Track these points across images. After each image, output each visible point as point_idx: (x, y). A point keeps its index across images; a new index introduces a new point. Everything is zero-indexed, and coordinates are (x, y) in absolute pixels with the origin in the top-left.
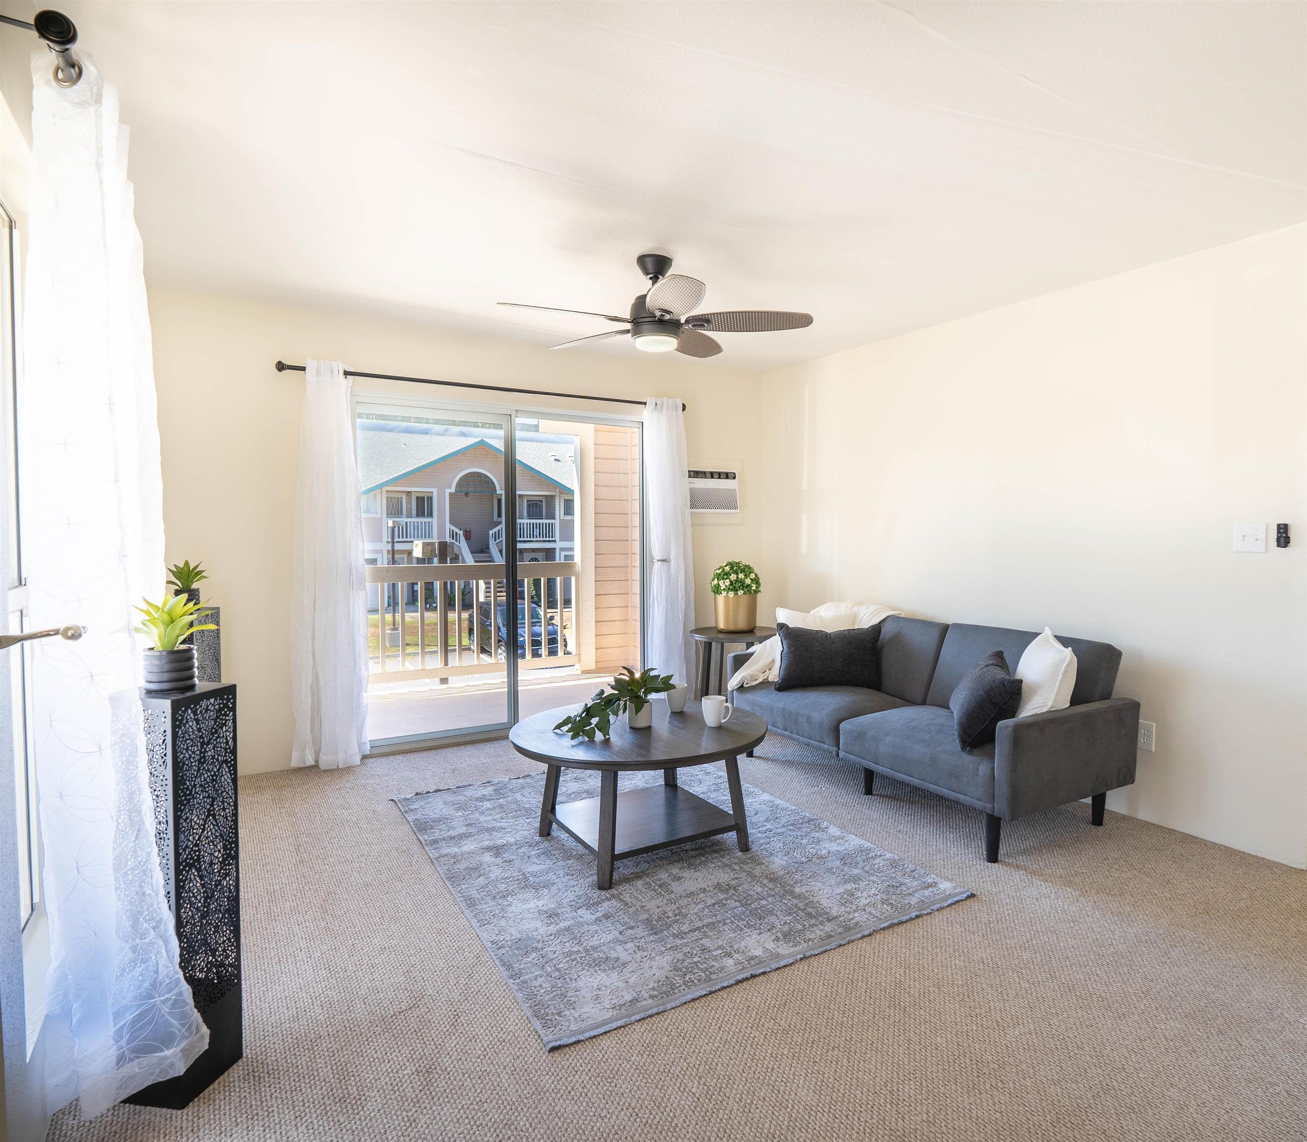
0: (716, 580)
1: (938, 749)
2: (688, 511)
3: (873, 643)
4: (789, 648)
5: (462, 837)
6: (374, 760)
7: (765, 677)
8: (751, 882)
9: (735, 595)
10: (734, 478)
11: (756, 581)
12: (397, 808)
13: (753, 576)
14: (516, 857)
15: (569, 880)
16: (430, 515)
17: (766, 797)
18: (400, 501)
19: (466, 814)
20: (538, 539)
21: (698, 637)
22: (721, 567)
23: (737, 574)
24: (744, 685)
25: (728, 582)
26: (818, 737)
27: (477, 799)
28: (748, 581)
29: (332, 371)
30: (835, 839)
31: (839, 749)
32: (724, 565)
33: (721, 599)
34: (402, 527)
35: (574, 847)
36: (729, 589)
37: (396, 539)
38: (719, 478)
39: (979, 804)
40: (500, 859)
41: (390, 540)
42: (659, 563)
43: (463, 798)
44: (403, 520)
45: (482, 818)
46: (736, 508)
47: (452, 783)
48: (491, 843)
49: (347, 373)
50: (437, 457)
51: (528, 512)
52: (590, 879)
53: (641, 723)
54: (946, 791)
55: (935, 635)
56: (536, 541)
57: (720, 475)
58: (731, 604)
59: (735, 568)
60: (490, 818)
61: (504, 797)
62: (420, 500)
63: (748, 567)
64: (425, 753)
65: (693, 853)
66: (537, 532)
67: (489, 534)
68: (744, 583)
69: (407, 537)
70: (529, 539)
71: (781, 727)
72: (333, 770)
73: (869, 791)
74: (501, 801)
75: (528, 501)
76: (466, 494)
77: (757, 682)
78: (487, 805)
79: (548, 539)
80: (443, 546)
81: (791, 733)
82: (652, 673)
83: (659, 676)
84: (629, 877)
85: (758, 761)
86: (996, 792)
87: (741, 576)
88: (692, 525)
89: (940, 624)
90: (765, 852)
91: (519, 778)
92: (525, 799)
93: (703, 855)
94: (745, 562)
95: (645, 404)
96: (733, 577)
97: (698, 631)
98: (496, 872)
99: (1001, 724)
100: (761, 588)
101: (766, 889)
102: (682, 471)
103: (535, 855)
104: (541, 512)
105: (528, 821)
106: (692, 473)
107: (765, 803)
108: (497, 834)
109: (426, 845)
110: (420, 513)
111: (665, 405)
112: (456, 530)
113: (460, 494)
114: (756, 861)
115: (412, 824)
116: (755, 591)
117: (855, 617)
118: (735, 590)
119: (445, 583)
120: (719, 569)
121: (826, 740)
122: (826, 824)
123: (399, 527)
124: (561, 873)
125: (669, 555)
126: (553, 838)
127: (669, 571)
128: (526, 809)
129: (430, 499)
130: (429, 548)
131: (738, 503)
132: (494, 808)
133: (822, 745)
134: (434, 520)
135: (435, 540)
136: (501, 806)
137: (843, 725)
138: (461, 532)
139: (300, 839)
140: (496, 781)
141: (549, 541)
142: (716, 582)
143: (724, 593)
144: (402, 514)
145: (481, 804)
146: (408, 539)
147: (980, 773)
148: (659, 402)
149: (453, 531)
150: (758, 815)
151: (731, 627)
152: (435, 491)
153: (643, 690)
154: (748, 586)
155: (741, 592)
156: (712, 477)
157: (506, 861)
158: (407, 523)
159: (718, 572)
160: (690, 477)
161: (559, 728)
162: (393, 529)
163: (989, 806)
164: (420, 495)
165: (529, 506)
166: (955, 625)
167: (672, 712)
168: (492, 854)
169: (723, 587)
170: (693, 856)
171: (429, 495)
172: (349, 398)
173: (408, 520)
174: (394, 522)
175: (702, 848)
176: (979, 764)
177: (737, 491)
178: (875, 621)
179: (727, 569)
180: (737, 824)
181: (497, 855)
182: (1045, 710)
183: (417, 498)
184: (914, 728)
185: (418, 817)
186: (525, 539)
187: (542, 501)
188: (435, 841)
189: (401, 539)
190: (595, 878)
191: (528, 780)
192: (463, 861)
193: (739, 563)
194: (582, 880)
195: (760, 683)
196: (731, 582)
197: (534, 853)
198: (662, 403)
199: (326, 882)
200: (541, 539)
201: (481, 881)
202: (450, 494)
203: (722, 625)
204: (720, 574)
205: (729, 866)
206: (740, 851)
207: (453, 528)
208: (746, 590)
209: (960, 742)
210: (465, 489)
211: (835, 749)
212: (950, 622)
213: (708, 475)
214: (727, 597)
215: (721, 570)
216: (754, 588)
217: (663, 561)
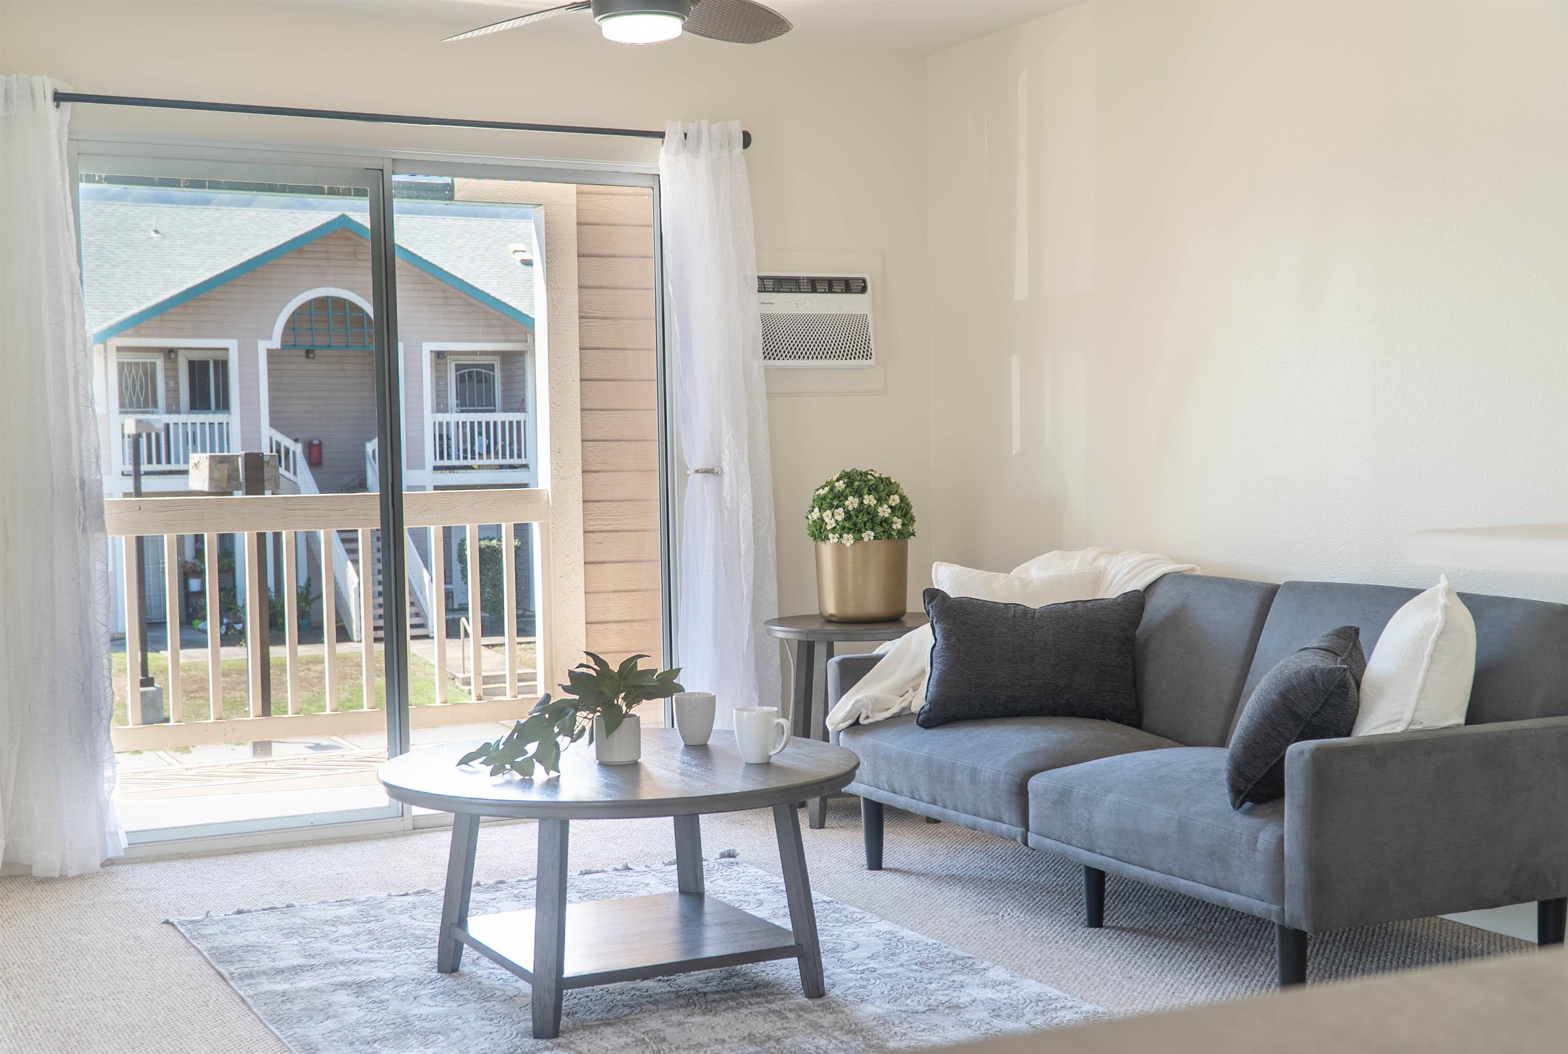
0: (817, 510)
1: (1194, 809)
2: (758, 364)
3: (1123, 629)
4: (946, 638)
5: (297, 970)
6: (129, 867)
7: (905, 704)
8: (811, 1034)
9: (856, 540)
10: (864, 290)
11: (904, 510)
12: (177, 933)
13: (895, 500)
14: (393, 997)
15: (483, 1025)
16: (224, 405)
17: (885, 926)
18: (149, 373)
19: (305, 941)
20: (485, 461)
21: (780, 632)
22: (828, 484)
23: (861, 496)
24: (862, 721)
25: (840, 514)
26: (990, 812)
27: (326, 922)
28: (884, 511)
29: (33, 95)
30: (995, 984)
31: (1027, 830)
32: (835, 478)
33: (827, 549)
34: (158, 435)
35: (498, 986)
36: (844, 528)
37: (144, 467)
38: (831, 291)
39: (1259, 908)
40: (364, 999)
41: (130, 468)
42: (699, 476)
43: (300, 921)
44: (159, 419)
45: (334, 948)
46: (868, 355)
47: (278, 901)
48: (349, 979)
49: (59, 98)
50: (236, 262)
51: (460, 395)
52: (523, 1025)
53: (619, 756)
54: (1206, 889)
55: (1251, 605)
56: (480, 467)
57: (830, 285)
58: (850, 559)
59: (856, 483)
60: (350, 947)
61: (377, 921)
62: (198, 369)
63: (887, 482)
64: (227, 858)
65: (717, 997)
66: (481, 443)
67: (364, 452)
68: (876, 514)
69: (168, 462)
70: (462, 462)
71: (926, 798)
72: (53, 879)
73: (1096, 920)
74: (372, 925)
75: (458, 367)
76: (308, 353)
77: (888, 714)
78: (345, 930)
79: (508, 461)
80: (254, 462)
81: (944, 807)
82: (641, 665)
83: (656, 670)
84: (592, 1023)
85: (889, 875)
86: (1287, 882)
87: (870, 500)
88: (768, 394)
89: (1258, 586)
90: (851, 998)
91: (406, 895)
92: (415, 924)
93: (733, 999)
94: (881, 470)
95: (661, 135)
96: (852, 502)
97: (782, 621)
98: (355, 1015)
99: (1293, 749)
100: (916, 527)
101: (834, 1042)
102: (746, 277)
103: (427, 994)
104: (491, 391)
105: (419, 951)
106: (769, 284)
107: (878, 933)
108: (359, 967)
109: (233, 979)
110: (199, 402)
111: (705, 136)
112: (286, 442)
113: (293, 352)
114: (832, 1008)
115: (205, 953)
116: (899, 532)
117: (1098, 578)
118: (857, 531)
119: (261, 537)
120: (823, 487)
121: (1005, 814)
122: (986, 964)
123: (149, 436)
124: (471, 1017)
125: (720, 459)
126: (462, 975)
127: (719, 493)
128: (417, 938)
129: (222, 366)
130: (225, 467)
131: (872, 345)
132: (358, 934)
133: (998, 824)
134: (234, 419)
135: (237, 449)
136: (371, 932)
137: (1036, 783)
138: (298, 448)
139: (8, 970)
140: (363, 898)
141: (512, 467)
142: (816, 514)
143: (833, 538)
144: (155, 404)
145: (333, 929)
146: (173, 467)
147: (1261, 846)
148: (692, 130)
149: (278, 444)
150: (858, 950)
151: (852, 610)
152: (232, 345)
153: (623, 694)
154: (885, 521)
155: (868, 535)
156: (814, 290)
157: (374, 1002)
158: (167, 426)
159: (822, 492)
160: (762, 289)
161: (466, 763)
162: (136, 438)
163: (1275, 907)
164: (196, 356)
165: (461, 379)
166: (1295, 587)
167: (686, 745)
168: (349, 991)
169: (831, 524)
170: (714, 1001)
171: (220, 356)
172: (64, 147)
173: (172, 419)
174: (138, 422)
175: (734, 991)
176: (1260, 830)
177: (870, 319)
178: (1139, 584)
179: (840, 485)
180: (799, 945)
181: (358, 994)
182: (1399, 728)
183: (192, 364)
184: (1161, 778)
185: (216, 944)
186: (454, 462)
187: (491, 367)
188: (250, 976)
189: (155, 467)
190: (530, 1024)
191: (425, 897)
192: (299, 1000)
193: (866, 474)
194: (507, 1026)
195: (894, 717)
196: (847, 513)
197: (424, 992)
198: (699, 133)
199: (63, 1022)
200: (493, 461)
201: (330, 1024)
202: (271, 353)
203: (831, 608)
204: (824, 498)
205: (778, 1013)
206: (806, 997)
207: (278, 437)
208: (880, 529)
209: (1230, 791)
210: (305, 340)
211: (1022, 830)
212: (1281, 582)
213: (805, 285)
214: (840, 545)
215: (827, 489)
216: (898, 524)
217: (707, 471)
